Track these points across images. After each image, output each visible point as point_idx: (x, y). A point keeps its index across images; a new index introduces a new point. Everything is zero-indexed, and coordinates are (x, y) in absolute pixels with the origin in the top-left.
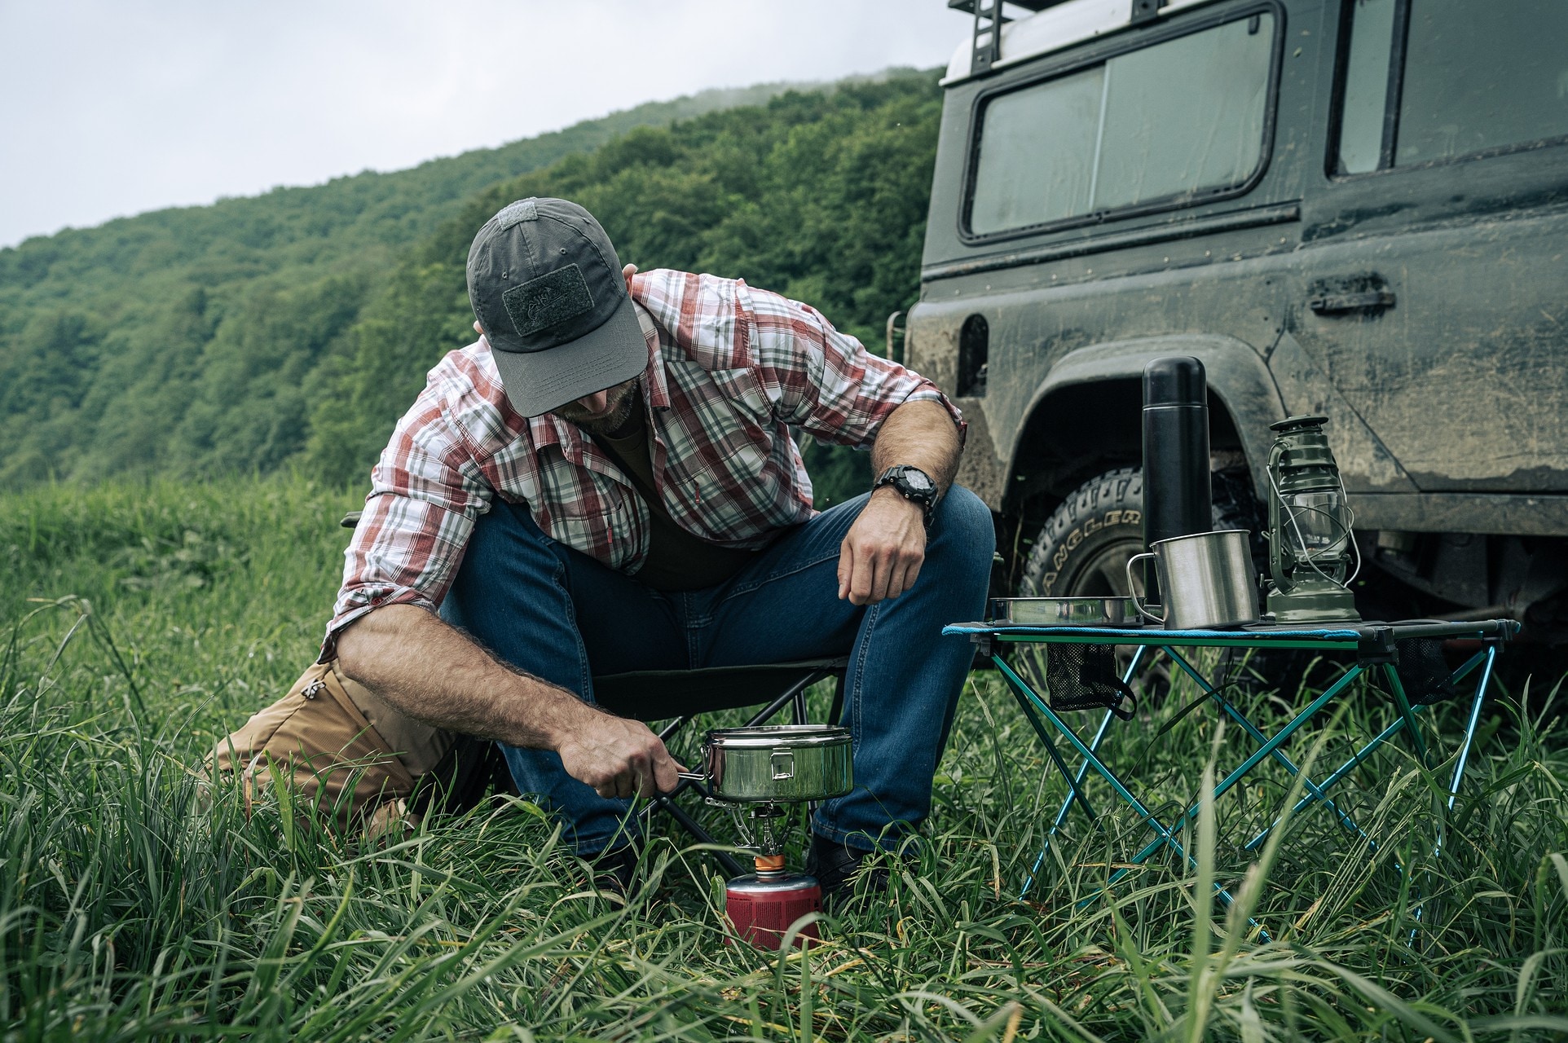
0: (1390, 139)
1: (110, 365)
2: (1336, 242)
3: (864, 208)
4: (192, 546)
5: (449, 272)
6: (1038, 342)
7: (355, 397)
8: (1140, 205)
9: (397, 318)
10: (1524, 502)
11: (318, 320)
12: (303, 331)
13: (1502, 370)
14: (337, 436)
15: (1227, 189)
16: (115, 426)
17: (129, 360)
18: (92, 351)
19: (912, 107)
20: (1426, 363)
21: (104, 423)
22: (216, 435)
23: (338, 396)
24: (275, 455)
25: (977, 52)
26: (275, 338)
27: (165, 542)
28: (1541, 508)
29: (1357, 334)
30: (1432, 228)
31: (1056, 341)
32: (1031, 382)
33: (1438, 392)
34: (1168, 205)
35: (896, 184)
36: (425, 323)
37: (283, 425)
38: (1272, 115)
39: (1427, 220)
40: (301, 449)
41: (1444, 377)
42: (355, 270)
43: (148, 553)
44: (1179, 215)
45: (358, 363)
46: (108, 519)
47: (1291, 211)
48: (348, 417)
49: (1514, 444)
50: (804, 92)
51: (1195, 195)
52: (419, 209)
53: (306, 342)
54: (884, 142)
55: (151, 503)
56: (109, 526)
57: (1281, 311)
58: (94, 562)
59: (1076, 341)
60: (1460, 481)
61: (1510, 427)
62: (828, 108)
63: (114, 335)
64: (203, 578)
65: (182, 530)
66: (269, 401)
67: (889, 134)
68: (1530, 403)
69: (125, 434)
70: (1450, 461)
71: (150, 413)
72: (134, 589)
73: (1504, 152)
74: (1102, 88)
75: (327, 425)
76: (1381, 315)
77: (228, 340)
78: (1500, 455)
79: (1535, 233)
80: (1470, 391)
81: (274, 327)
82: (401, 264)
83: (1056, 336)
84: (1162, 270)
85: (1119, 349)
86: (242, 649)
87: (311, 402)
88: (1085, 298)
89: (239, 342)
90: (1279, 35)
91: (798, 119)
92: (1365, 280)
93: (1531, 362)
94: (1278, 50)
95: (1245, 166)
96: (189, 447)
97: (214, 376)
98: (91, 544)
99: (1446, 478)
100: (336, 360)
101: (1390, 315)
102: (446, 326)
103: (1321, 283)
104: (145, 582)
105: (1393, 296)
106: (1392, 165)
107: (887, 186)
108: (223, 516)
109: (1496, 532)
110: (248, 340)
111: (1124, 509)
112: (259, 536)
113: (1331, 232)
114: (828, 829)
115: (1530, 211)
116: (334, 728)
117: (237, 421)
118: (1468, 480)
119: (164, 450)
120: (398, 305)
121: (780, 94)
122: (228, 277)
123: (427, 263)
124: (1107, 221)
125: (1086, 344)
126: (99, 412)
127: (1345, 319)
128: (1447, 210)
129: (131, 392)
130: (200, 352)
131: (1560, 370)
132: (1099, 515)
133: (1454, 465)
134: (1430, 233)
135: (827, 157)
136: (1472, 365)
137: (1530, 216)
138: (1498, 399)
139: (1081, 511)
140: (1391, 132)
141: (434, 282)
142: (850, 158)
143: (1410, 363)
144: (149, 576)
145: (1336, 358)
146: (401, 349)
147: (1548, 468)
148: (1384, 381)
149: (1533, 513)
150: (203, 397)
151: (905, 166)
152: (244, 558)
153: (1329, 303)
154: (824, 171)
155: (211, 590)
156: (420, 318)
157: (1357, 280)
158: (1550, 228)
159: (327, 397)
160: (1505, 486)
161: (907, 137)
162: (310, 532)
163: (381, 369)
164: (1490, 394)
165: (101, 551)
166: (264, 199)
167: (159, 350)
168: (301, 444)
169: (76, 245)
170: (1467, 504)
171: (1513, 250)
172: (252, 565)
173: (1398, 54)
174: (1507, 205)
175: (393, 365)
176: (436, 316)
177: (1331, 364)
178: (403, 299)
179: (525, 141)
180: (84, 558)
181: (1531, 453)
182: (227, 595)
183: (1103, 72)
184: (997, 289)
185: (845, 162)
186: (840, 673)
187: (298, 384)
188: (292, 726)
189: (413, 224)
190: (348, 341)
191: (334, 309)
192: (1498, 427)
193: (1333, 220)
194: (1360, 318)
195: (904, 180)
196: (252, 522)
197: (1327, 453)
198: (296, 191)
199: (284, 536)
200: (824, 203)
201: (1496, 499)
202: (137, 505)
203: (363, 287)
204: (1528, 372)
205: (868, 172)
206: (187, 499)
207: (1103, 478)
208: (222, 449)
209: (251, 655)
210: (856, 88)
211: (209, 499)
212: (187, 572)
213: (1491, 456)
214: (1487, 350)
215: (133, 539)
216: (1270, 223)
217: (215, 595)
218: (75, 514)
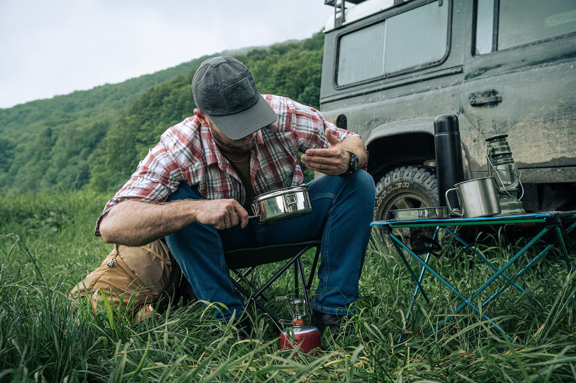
0: (496, 40)
1: (18, 156)
2: (478, 79)
3: (282, 89)
4: (53, 217)
5: (138, 118)
6: (366, 123)
7: (106, 163)
8: (402, 71)
9: (120, 135)
10: (556, 170)
11: (92, 137)
12: (86, 141)
13: (545, 122)
14: (100, 177)
15: (434, 63)
16: (21, 178)
17: (25, 154)
18: (12, 151)
19: (297, 53)
20: (516, 122)
21: (17, 177)
22: (57, 179)
23: (100, 163)
24: (79, 185)
25: (336, 20)
26: (77, 144)
27: (43, 216)
28: (563, 172)
29: (487, 113)
30: (514, 72)
31: (373, 122)
32: (364, 138)
33: (521, 132)
34: (412, 70)
35: (293, 80)
36: (130, 136)
37: (81, 174)
38: (450, 35)
39: (512, 69)
40: (88, 183)
41: (522, 126)
42: (104, 118)
43: (37, 220)
44: (417, 74)
45: (107, 151)
46: (21, 208)
47: (459, 70)
48: (104, 170)
49: (551, 149)
50: (259, 50)
51: (422, 66)
52: (126, 96)
53: (88, 144)
54: (288, 66)
55: (37, 202)
56: (22, 211)
57: (458, 106)
58: (17, 224)
59: (380, 122)
60: (531, 164)
61: (549, 143)
62: (267, 55)
63: (20, 146)
64: (58, 228)
65: (49, 211)
66: (75, 166)
67: (290, 63)
68: (556, 134)
69: (25, 180)
70: (527, 157)
71: (33, 172)
72: (32, 233)
73: (540, 42)
74: (384, 30)
75: (97, 173)
76: (497, 105)
77: (60, 145)
78: (546, 153)
79: (554, 71)
80: (533, 131)
81: (76, 140)
82: (121, 116)
83: (373, 120)
84: (411, 94)
85: (397, 124)
86: (76, 252)
87: (91, 166)
88: (383, 106)
89: (64, 146)
90: (451, 6)
91: (258, 59)
92: (490, 92)
93: (556, 118)
94: (450, 11)
95: (441, 54)
96: (48, 184)
97: (56, 158)
98: (16, 218)
99: (526, 164)
100: (99, 151)
101: (500, 105)
102: (138, 137)
103: (473, 95)
104: (36, 231)
105: (501, 97)
106: (497, 50)
107: (290, 81)
108: (64, 205)
109: (546, 182)
110: (67, 145)
111: (403, 182)
112: (77, 212)
113: (475, 76)
114: (319, 307)
115: (551, 63)
116: (121, 278)
117: (65, 174)
118: (534, 164)
119: (39, 185)
120: (120, 130)
121: (251, 51)
122: (59, 123)
123: (130, 115)
124: (389, 78)
125: (384, 123)
126: (15, 173)
127: (483, 107)
128: (519, 65)
129: (26, 165)
130: (50, 150)
131: (567, 121)
132: (393, 185)
133: (528, 158)
134: (514, 74)
135: (268, 71)
136: (533, 121)
137: (551, 65)
138: (544, 133)
139: (386, 184)
140: (495, 38)
141: (133, 121)
142: (276, 71)
143: (509, 122)
144: (38, 228)
145: (480, 122)
146: (122, 145)
147: (565, 157)
148: (499, 129)
149: (560, 174)
150: (52, 166)
151: (296, 74)
152: (72, 220)
153: (477, 102)
154: (268, 76)
155: (61, 232)
156: (128, 134)
157: (487, 93)
158: (560, 69)
159: (96, 164)
160: (548, 165)
161: (296, 64)
162: (96, 209)
163: (115, 153)
164: (541, 131)
165: (19, 220)
166: (71, 95)
167: (36, 150)
168: (88, 181)
169: (4, 114)
170: (534, 172)
171: (546, 78)
172: (76, 222)
173: (497, 10)
174: (543, 62)
175: (120, 151)
176: (134, 133)
177: (479, 124)
178: (122, 128)
179: (162, 71)
180: (13, 223)
181: (558, 152)
182: (67, 234)
183: (384, 24)
184: (349, 105)
185: (275, 73)
186: (318, 246)
187: (86, 159)
188: (104, 278)
189: (124, 102)
190: (102, 144)
191: (97, 133)
192: (544, 143)
193: (476, 72)
194: (489, 106)
195: (295, 78)
196: (74, 207)
197: (508, 149)
198: (82, 92)
199: (86, 211)
200: (268, 88)
201: (545, 170)
202: (32, 203)
203: (107, 125)
204: (555, 122)
205: (283, 76)
206: (50, 200)
207: (394, 171)
208: (60, 184)
209: (80, 254)
210: (277, 47)
211: (58, 200)
212: (52, 226)
213: (543, 154)
214: (538, 115)
215: (31, 215)
216: (451, 74)
217: (62, 234)
218: (9, 207)
